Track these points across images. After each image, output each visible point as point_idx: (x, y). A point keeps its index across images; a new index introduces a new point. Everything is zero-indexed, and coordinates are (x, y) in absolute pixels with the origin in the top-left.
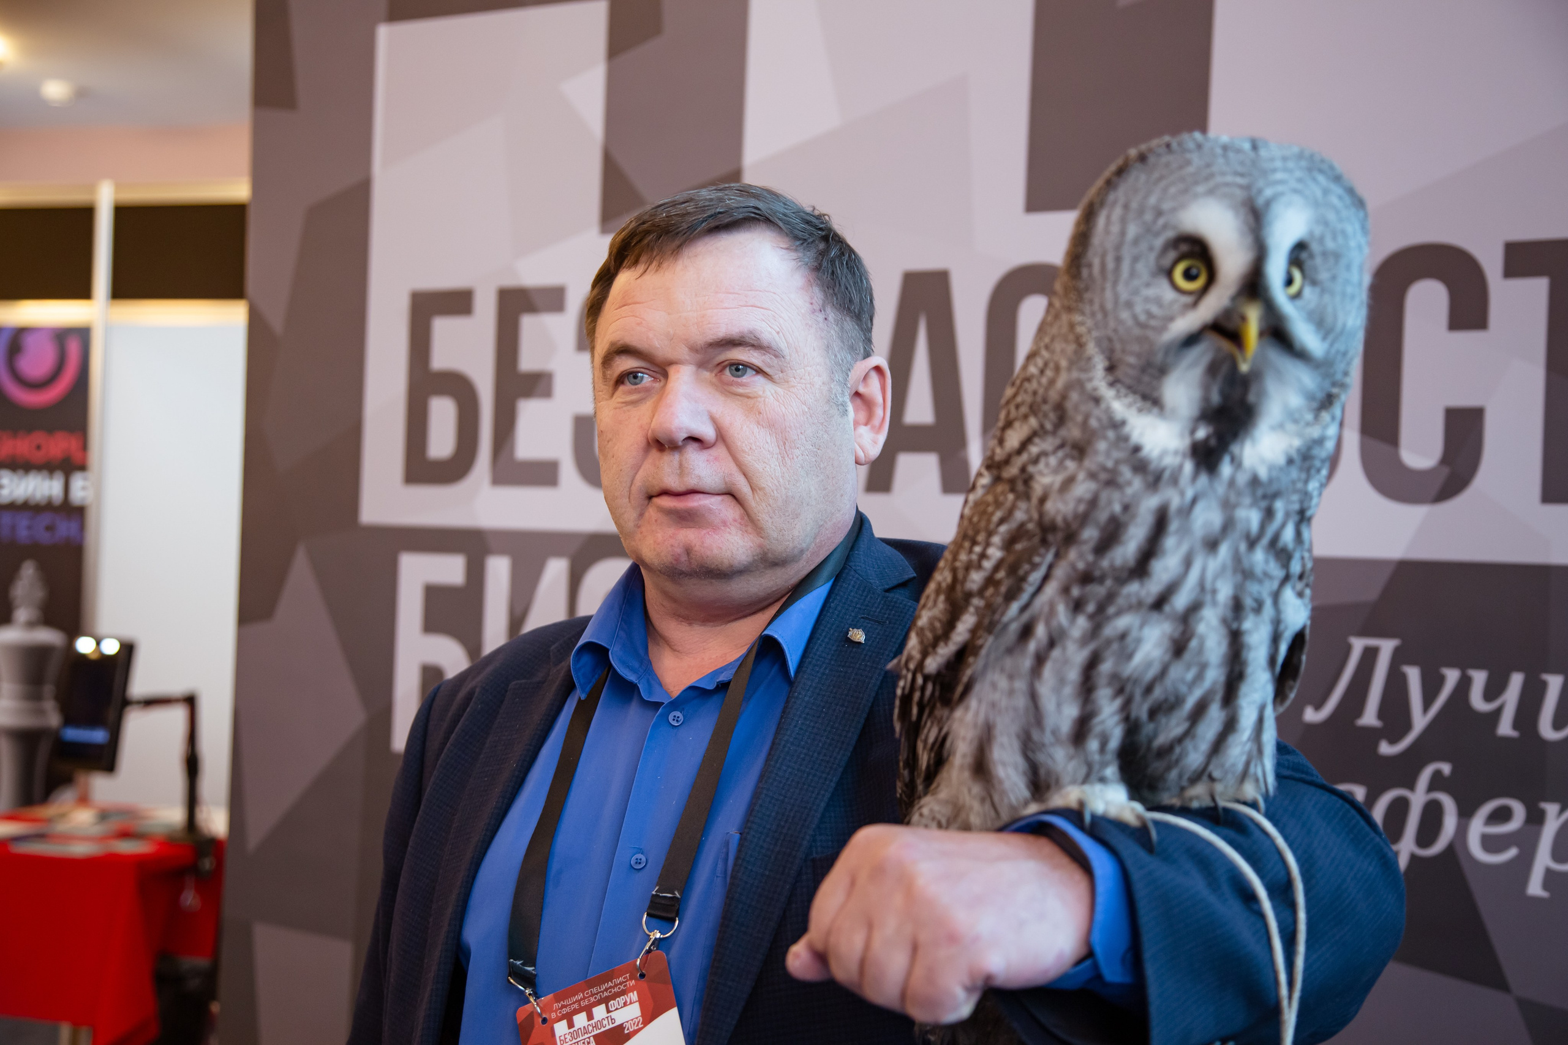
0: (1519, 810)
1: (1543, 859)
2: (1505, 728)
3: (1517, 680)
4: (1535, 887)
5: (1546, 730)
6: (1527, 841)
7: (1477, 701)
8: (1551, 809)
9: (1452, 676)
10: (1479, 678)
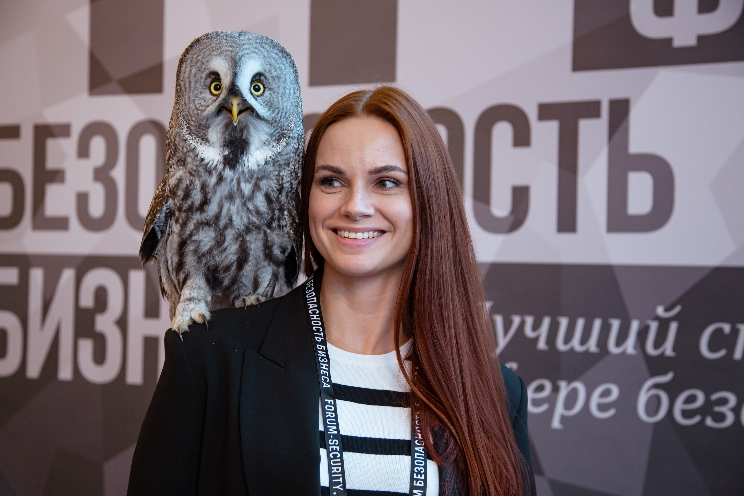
0: (548, 385)
1: (559, 410)
2: (542, 345)
3: (546, 322)
4: (556, 424)
5: (561, 346)
6: (552, 400)
7: (529, 332)
8: (563, 384)
9: (516, 320)
10: (529, 320)
